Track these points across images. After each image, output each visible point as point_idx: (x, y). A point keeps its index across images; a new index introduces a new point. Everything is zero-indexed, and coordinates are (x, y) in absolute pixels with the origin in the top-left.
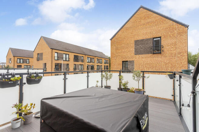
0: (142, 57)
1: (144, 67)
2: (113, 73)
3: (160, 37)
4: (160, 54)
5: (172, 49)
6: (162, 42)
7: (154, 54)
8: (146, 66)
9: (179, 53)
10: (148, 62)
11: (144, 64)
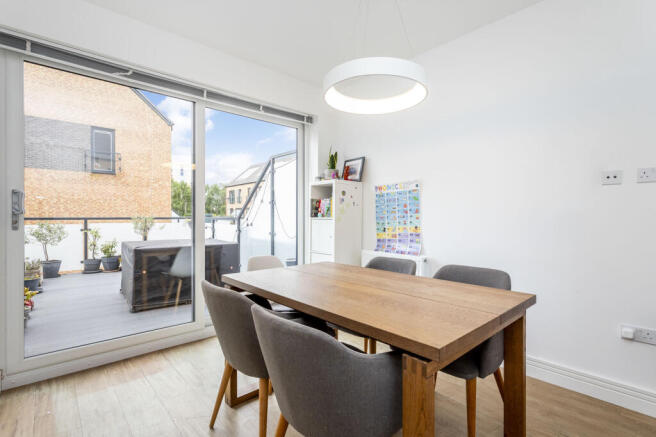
0: (51, 176)
1: (62, 210)
2: (67, 226)
3: (113, 131)
4: (111, 177)
5: (141, 168)
6: (117, 145)
7: (94, 172)
8: (69, 207)
9: (157, 180)
10: (76, 198)
11: (62, 200)
